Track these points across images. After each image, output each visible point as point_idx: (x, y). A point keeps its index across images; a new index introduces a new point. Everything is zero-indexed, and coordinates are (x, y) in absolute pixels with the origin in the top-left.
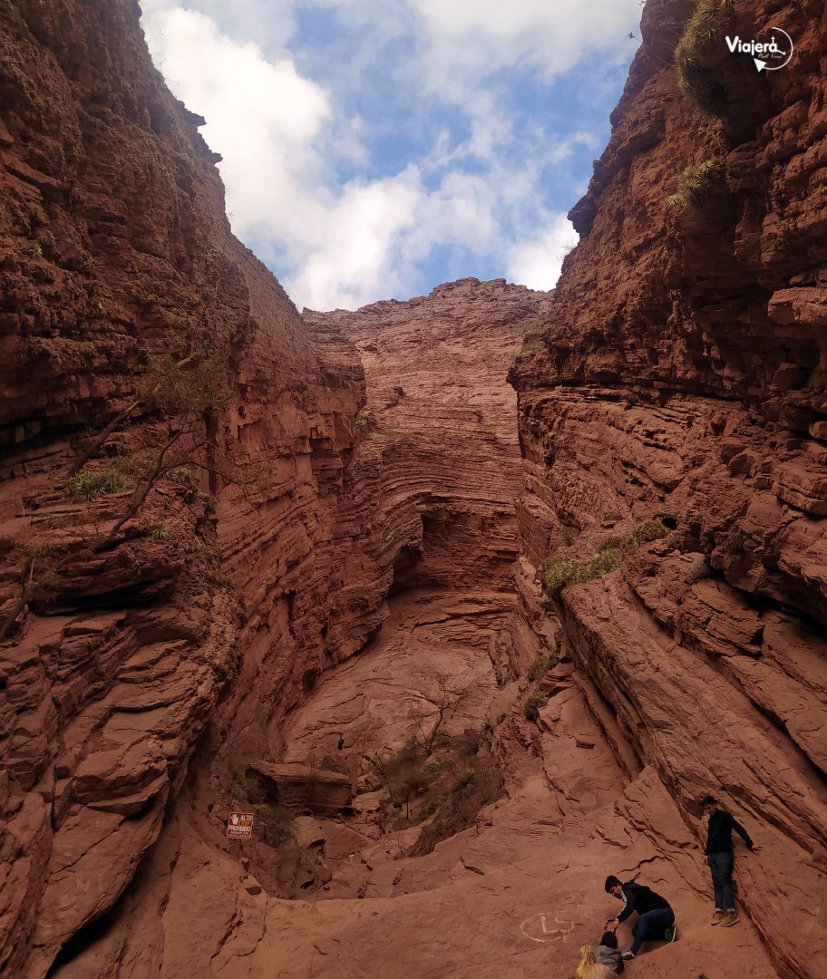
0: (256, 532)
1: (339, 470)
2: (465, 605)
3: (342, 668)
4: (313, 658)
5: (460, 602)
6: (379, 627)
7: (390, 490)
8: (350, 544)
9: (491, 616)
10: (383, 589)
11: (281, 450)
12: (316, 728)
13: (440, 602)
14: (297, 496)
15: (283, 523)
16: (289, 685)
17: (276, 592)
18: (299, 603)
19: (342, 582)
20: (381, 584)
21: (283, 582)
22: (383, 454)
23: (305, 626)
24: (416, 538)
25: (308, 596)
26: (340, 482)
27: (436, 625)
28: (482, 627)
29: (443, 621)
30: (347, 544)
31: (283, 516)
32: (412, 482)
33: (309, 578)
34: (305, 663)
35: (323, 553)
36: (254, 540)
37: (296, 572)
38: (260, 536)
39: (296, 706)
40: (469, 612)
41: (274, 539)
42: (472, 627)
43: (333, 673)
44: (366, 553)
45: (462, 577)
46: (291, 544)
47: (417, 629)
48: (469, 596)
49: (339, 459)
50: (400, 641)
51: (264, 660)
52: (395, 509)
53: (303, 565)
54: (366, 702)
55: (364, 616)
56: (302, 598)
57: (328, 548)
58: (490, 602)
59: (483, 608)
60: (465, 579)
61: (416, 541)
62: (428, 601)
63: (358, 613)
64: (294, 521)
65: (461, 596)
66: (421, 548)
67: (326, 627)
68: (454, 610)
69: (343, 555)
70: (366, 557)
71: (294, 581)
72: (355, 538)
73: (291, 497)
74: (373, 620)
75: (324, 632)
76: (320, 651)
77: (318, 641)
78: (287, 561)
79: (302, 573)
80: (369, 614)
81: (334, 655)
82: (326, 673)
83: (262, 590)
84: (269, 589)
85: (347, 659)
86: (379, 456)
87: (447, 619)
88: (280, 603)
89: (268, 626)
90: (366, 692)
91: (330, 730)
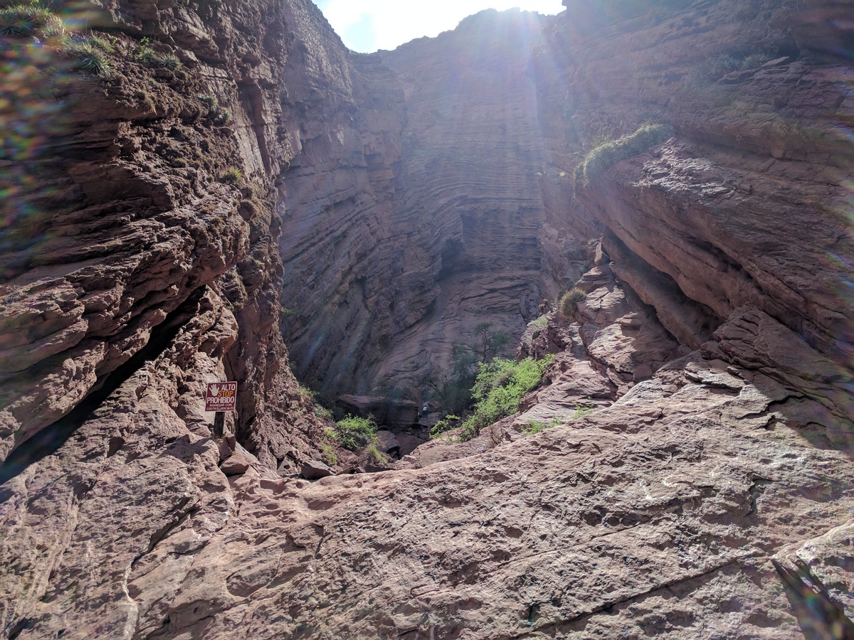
0: (327, 229)
1: (391, 180)
2: (500, 282)
3: (408, 332)
4: (385, 326)
5: (495, 280)
6: (434, 302)
7: (435, 195)
8: (406, 239)
9: (520, 289)
10: (435, 273)
11: (341, 161)
12: (393, 375)
13: (480, 281)
14: (359, 202)
15: (349, 223)
16: (369, 346)
17: (350, 277)
18: (370, 286)
19: (402, 270)
20: (433, 269)
21: (355, 270)
22: (426, 167)
23: (377, 303)
24: (457, 233)
25: (377, 281)
26: (393, 190)
27: (477, 298)
28: (513, 298)
29: (482, 295)
30: (402, 240)
31: (349, 217)
32: (451, 188)
33: (376, 266)
34: (379, 330)
35: (386, 247)
36: (327, 235)
37: (365, 262)
38: (331, 232)
39: (377, 361)
40: (503, 287)
41: (344, 235)
42: (506, 298)
43: (402, 336)
44: (419, 246)
45: (496, 261)
46: (358, 240)
47: (463, 302)
48: (502, 275)
49: (390, 171)
50: (451, 311)
51: (347, 328)
52: (439, 210)
53: (370, 257)
54: (428, 355)
55: (421, 294)
56: (372, 282)
57: (389, 244)
58: (519, 278)
59: (514, 283)
60: (498, 262)
61: (458, 235)
62: (470, 281)
63: (417, 292)
64: (358, 222)
65: (496, 275)
66: (462, 241)
67: (393, 303)
68: (490, 287)
69: (402, 249)
70: (419, 249)
71: (364, 269)
72: (409, 235)
73: (354, 202)
74: (429, 296)
75: (392, 307)
76: (390, 321)
77: (388, 314)
78: (356, 254)
79: (370, 263)
80: (425, 292)
81: (401, 324)
82: (397, 337)
83: (339, 275)
84: (345, 275)
85: (411, 326)
86: (423, 168)
87: (486, 293)
88: (355, 286)
89: (347, 303)
90: (428, 349)
91: (403, 376)
